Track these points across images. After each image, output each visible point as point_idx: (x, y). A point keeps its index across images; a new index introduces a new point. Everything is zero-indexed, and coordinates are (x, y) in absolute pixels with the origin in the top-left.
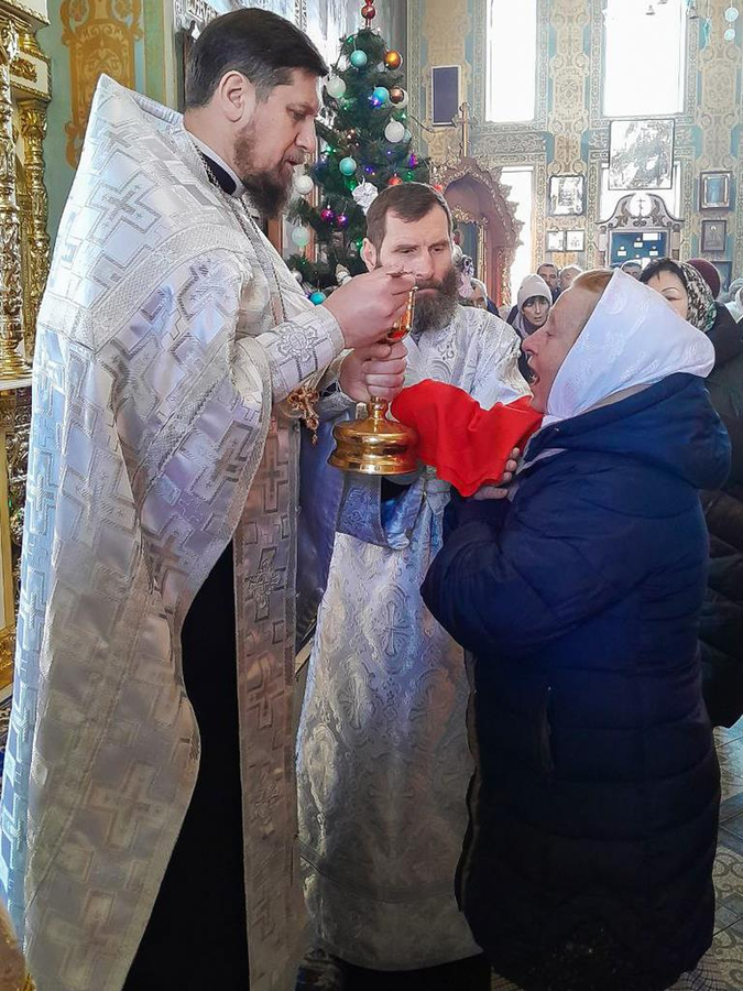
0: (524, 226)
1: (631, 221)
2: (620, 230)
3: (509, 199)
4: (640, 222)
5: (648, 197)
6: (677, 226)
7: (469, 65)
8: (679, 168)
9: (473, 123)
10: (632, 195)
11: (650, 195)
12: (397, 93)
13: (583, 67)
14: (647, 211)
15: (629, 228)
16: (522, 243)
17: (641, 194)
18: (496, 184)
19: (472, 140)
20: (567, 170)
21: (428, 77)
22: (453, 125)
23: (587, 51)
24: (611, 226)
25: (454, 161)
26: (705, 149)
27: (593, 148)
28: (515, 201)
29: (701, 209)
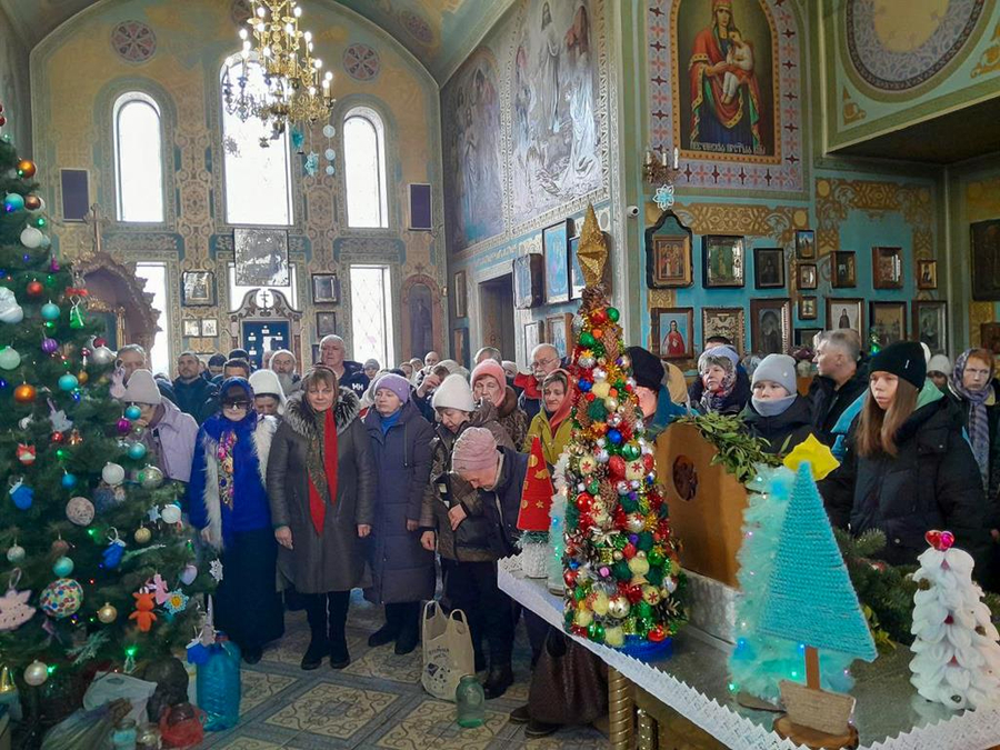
0: (161, 316)
1: (258, 312)
2: (248, 319)
3: (145, 290)
4: (265, 312)
5: (269, 293)
6: (297, 316)
7: (98, 171)
8: (294, 270)
9: (105, 223)
10: (257, 290)
11: (272, 291)
12: (33, 200)
13: (207, 181)
14: (270, 304)
15: (256, 317)
16: (160, 330)
17: (264, 289)
18: (132, 277)
19: (105, 236)
20: (198, 266)
21: (57, 177)
22: (85, 222)
23: (209, 168)
24: (241, 315)
25: (87, 254)
26: (313, 255)
27: (219, 249)
28: (151, 292)
29: (315, 304)
